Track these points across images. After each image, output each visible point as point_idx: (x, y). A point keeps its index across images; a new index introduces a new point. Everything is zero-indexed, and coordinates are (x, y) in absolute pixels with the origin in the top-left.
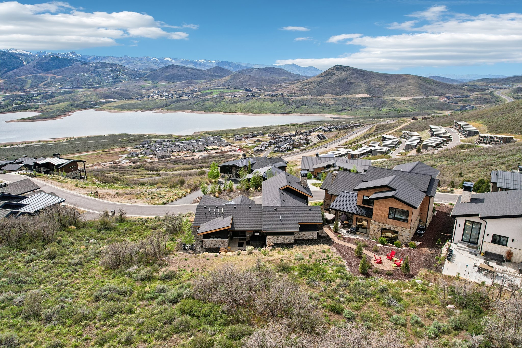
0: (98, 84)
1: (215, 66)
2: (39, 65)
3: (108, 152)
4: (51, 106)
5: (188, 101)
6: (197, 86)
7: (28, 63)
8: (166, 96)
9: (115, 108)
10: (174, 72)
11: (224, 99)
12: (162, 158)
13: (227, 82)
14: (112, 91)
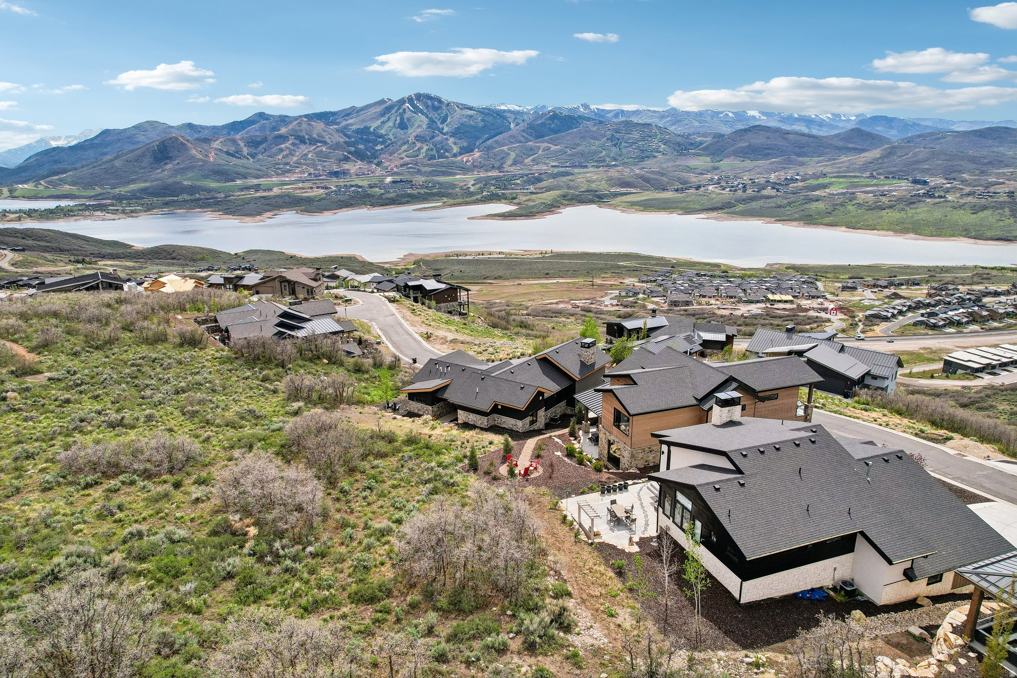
0: (615, 160)
1: (854, 127)
2: (531, 128)
3: (591, 283)
4: (534, 196)
5: (775, 199)
6: (802, 170)
7: (517, 124)
8: (733, 187)
9: (633, 204)
10: (758, 140)
11: (855, 198)
12: (675, 305)
13: (870, 163)
14: (636, 175)
